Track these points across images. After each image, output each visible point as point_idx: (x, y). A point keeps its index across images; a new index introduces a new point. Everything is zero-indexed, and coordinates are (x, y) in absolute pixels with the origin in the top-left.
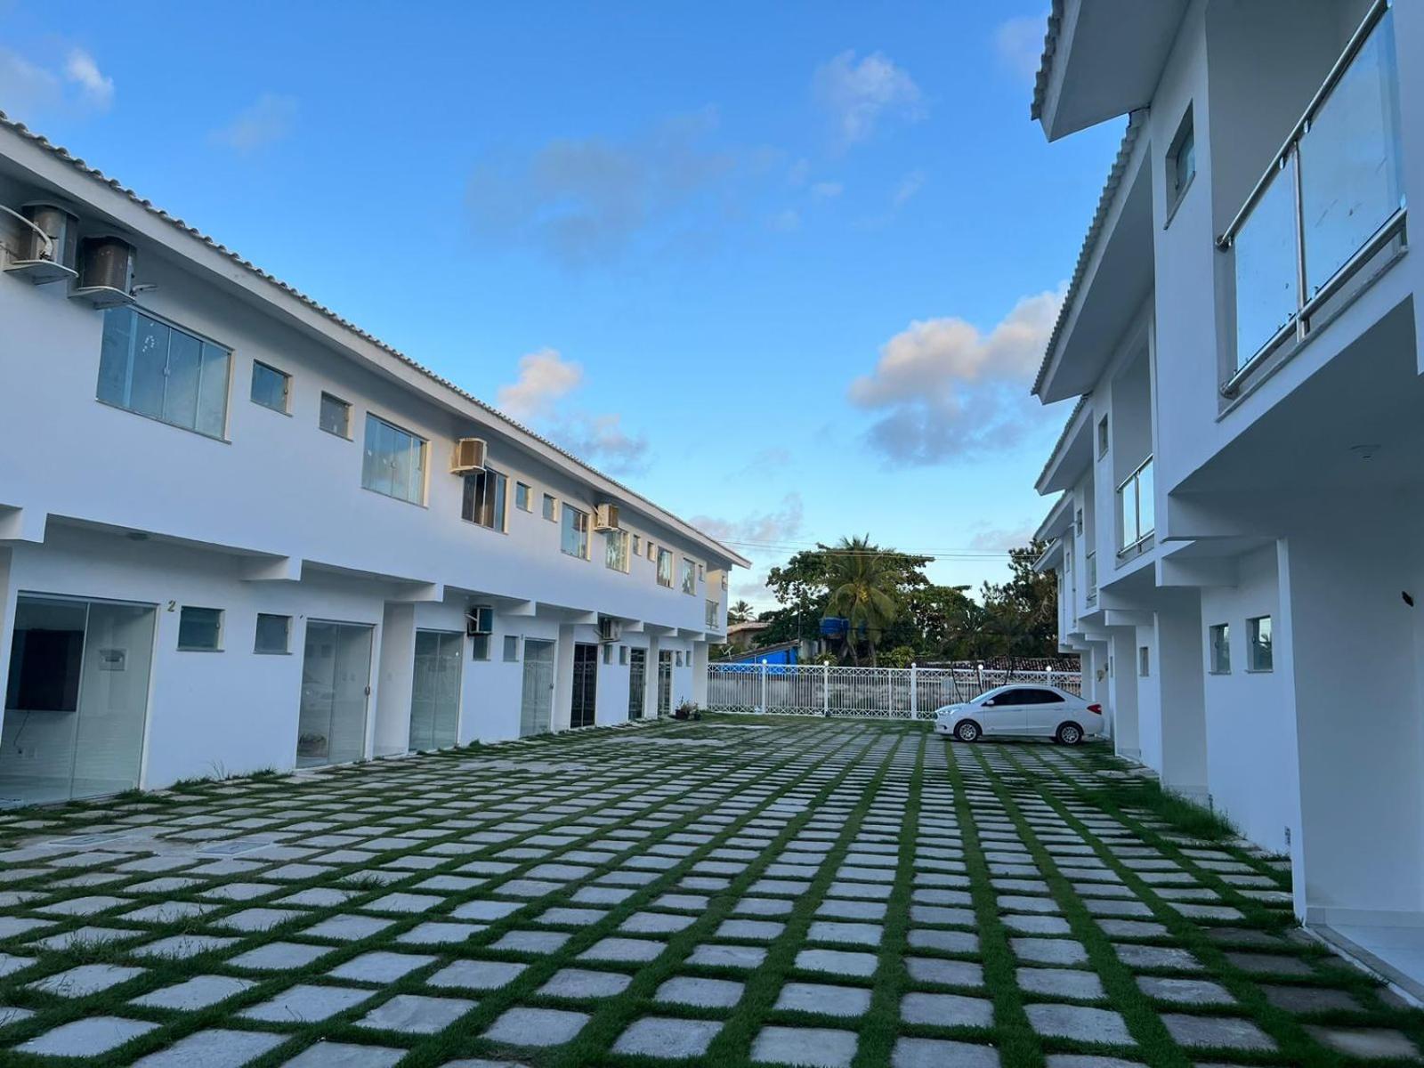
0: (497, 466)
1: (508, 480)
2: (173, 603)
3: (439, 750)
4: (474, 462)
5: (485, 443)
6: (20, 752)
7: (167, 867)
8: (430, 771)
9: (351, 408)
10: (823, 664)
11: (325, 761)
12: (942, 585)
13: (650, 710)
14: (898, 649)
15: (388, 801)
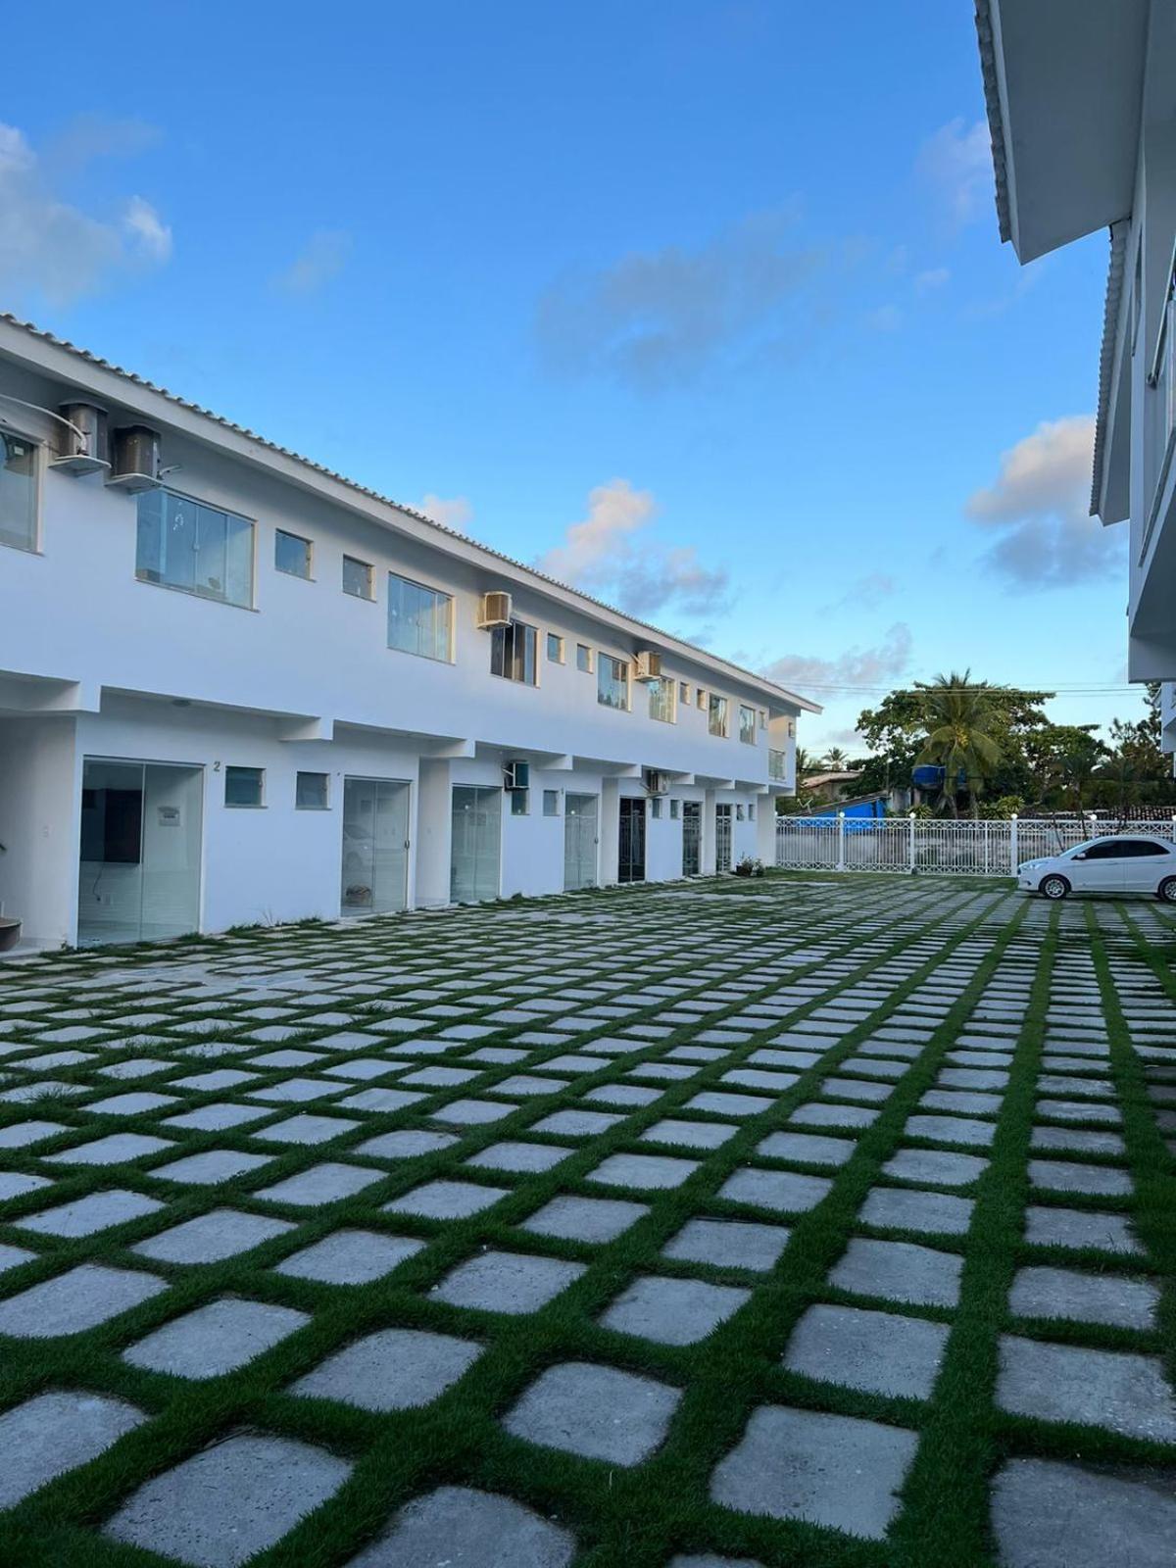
0: (524, 618)
1: (539, 632)
2: (218, 764)
3: (481, 902)
4: (500, 615)
5: (510, 596)
6: (99, 899)
7: (212, 994)
8: (466, 920)
9: (373, 569)
10: (910, 816)
11: (368, 911)
12: (1065, 725)
13: (707, 865)
14: (1005, 798)
15: (416, 946)
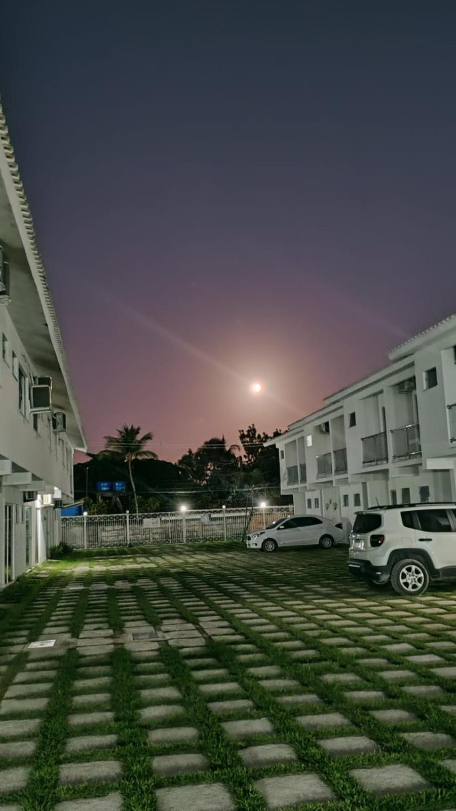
10: (125, 513)
